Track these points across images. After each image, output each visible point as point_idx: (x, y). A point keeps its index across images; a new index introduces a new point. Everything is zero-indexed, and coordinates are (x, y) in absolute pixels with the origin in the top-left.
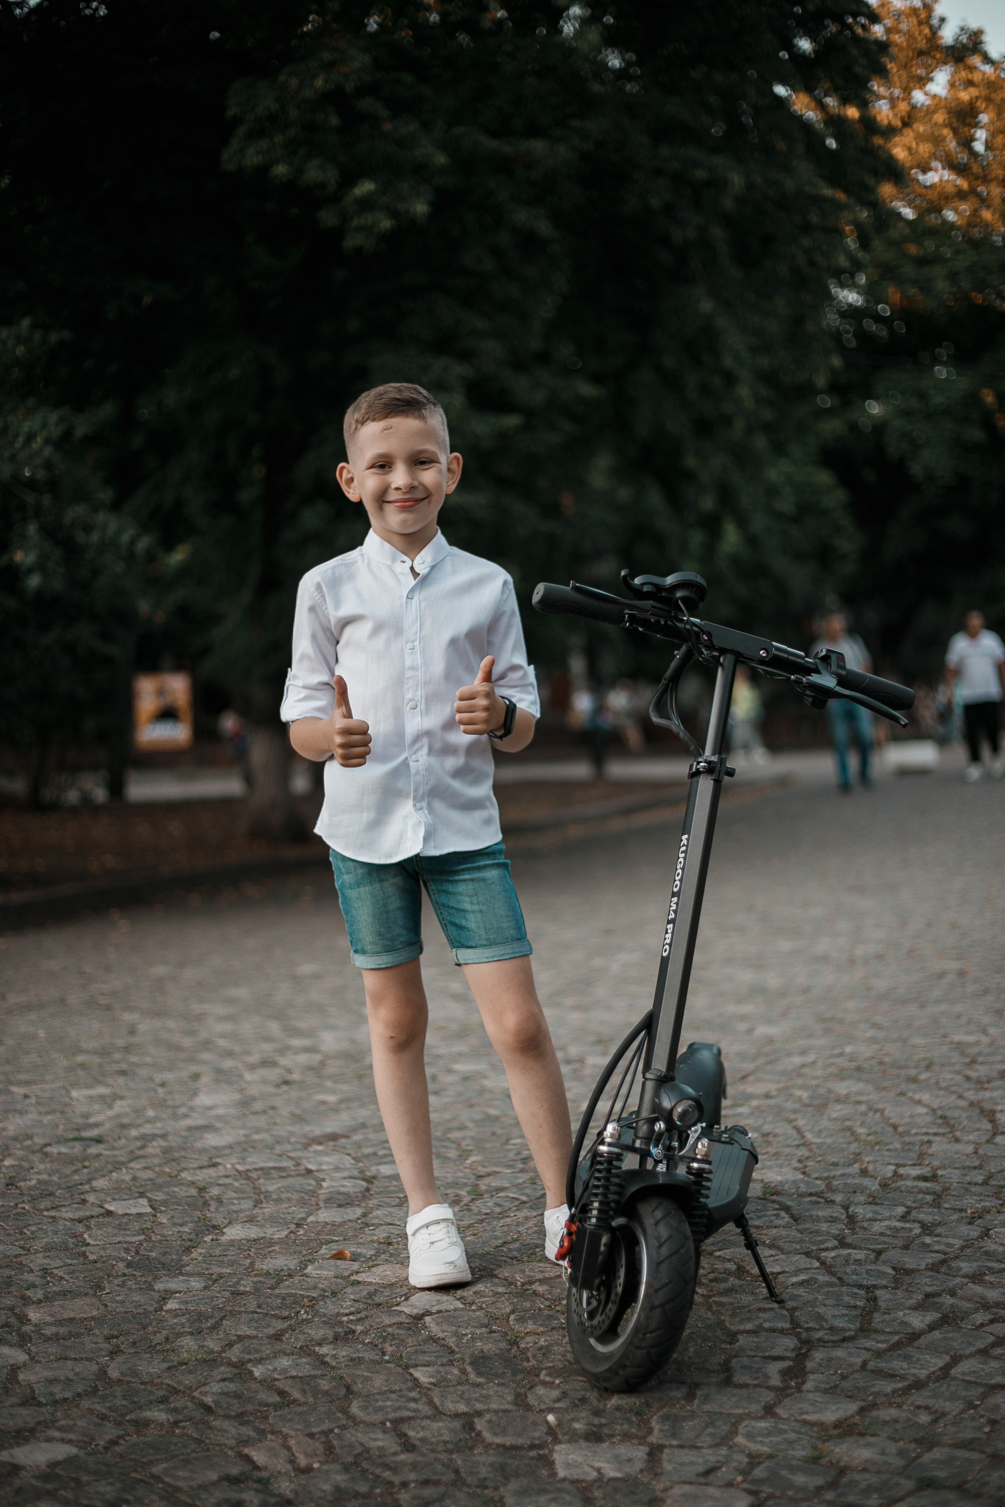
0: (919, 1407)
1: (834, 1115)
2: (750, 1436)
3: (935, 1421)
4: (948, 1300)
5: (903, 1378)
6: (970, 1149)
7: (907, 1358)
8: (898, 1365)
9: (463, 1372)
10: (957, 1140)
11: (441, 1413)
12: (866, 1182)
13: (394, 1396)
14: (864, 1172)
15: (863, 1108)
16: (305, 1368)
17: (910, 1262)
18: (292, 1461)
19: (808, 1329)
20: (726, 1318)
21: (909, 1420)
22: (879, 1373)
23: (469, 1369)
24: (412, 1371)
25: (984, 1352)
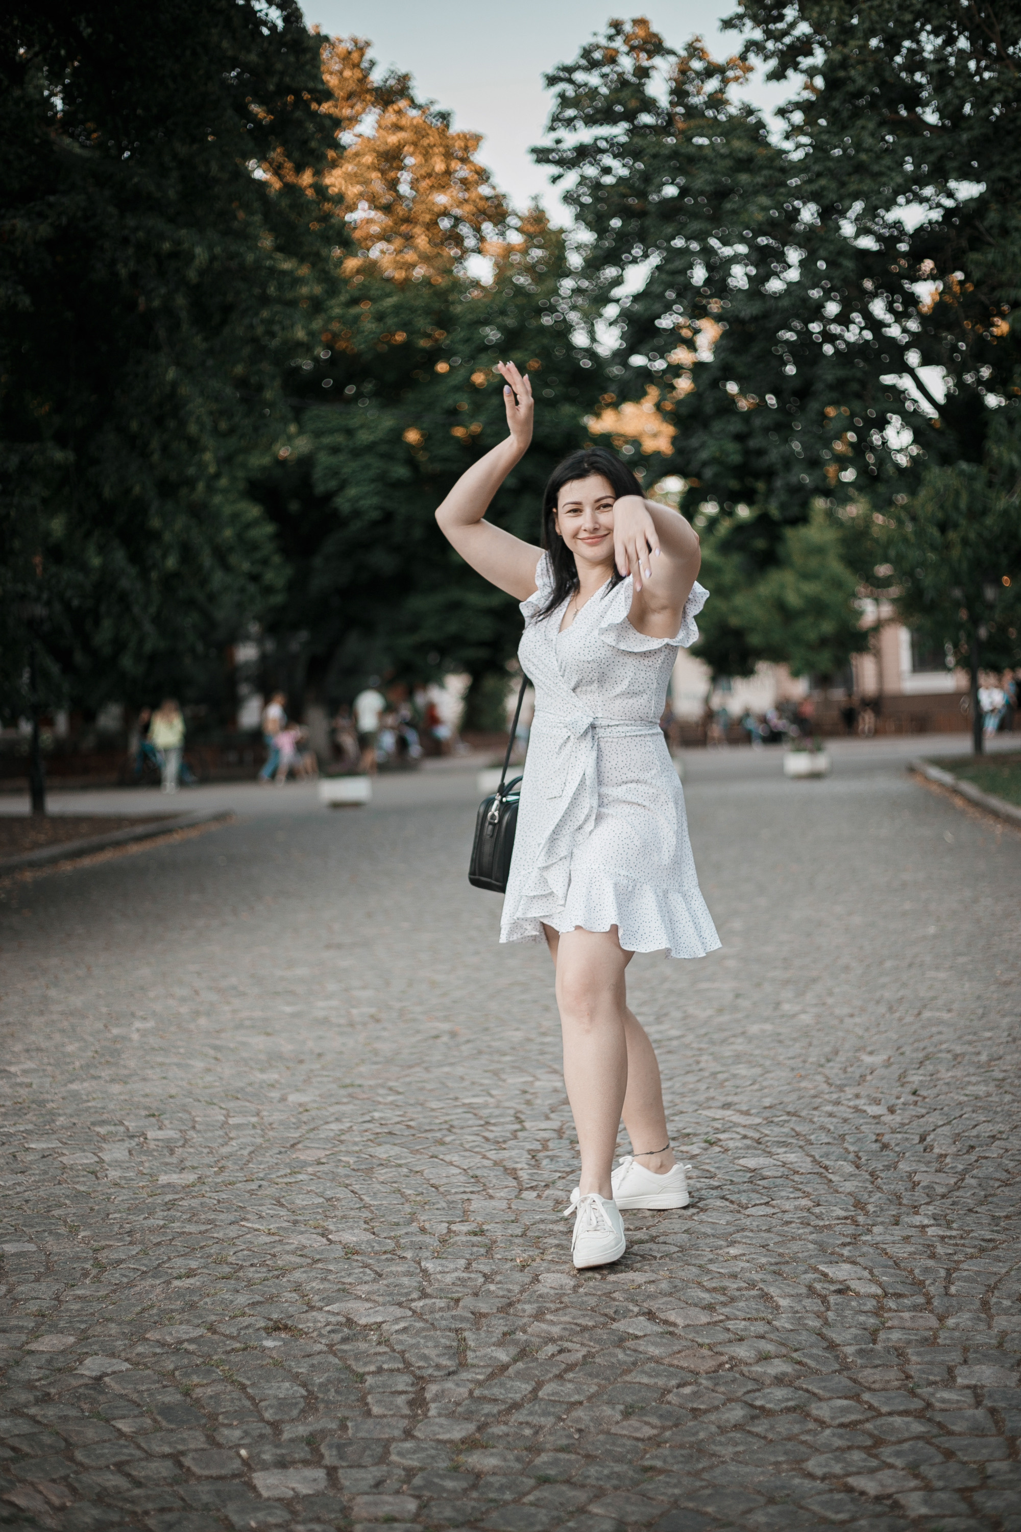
0: (521, 1423)
1: (381, 1179)
2: (400, 1454)
3: (536, 1433)
4: (520, 1335)
5: (504, 1402)
6: (504, 1205)
7: (502, 1385)
8: (497, 1392)
9: (155, 1421)
10: (491, 1197)
11: (151, 1455)
12: (427, 1239)
13: (107, 1445)
14: (423, 1230)
15: (405, 1170)
16: (25, 1427)
17: (484, 1308)
18: (48, 1502)
19: (419, 1368)
20: (351, 1362)
21: (517, 1433)
22: (483, 1399)
23: (159, 1418)
24: (113, 1423)
25: (559, 1377)
